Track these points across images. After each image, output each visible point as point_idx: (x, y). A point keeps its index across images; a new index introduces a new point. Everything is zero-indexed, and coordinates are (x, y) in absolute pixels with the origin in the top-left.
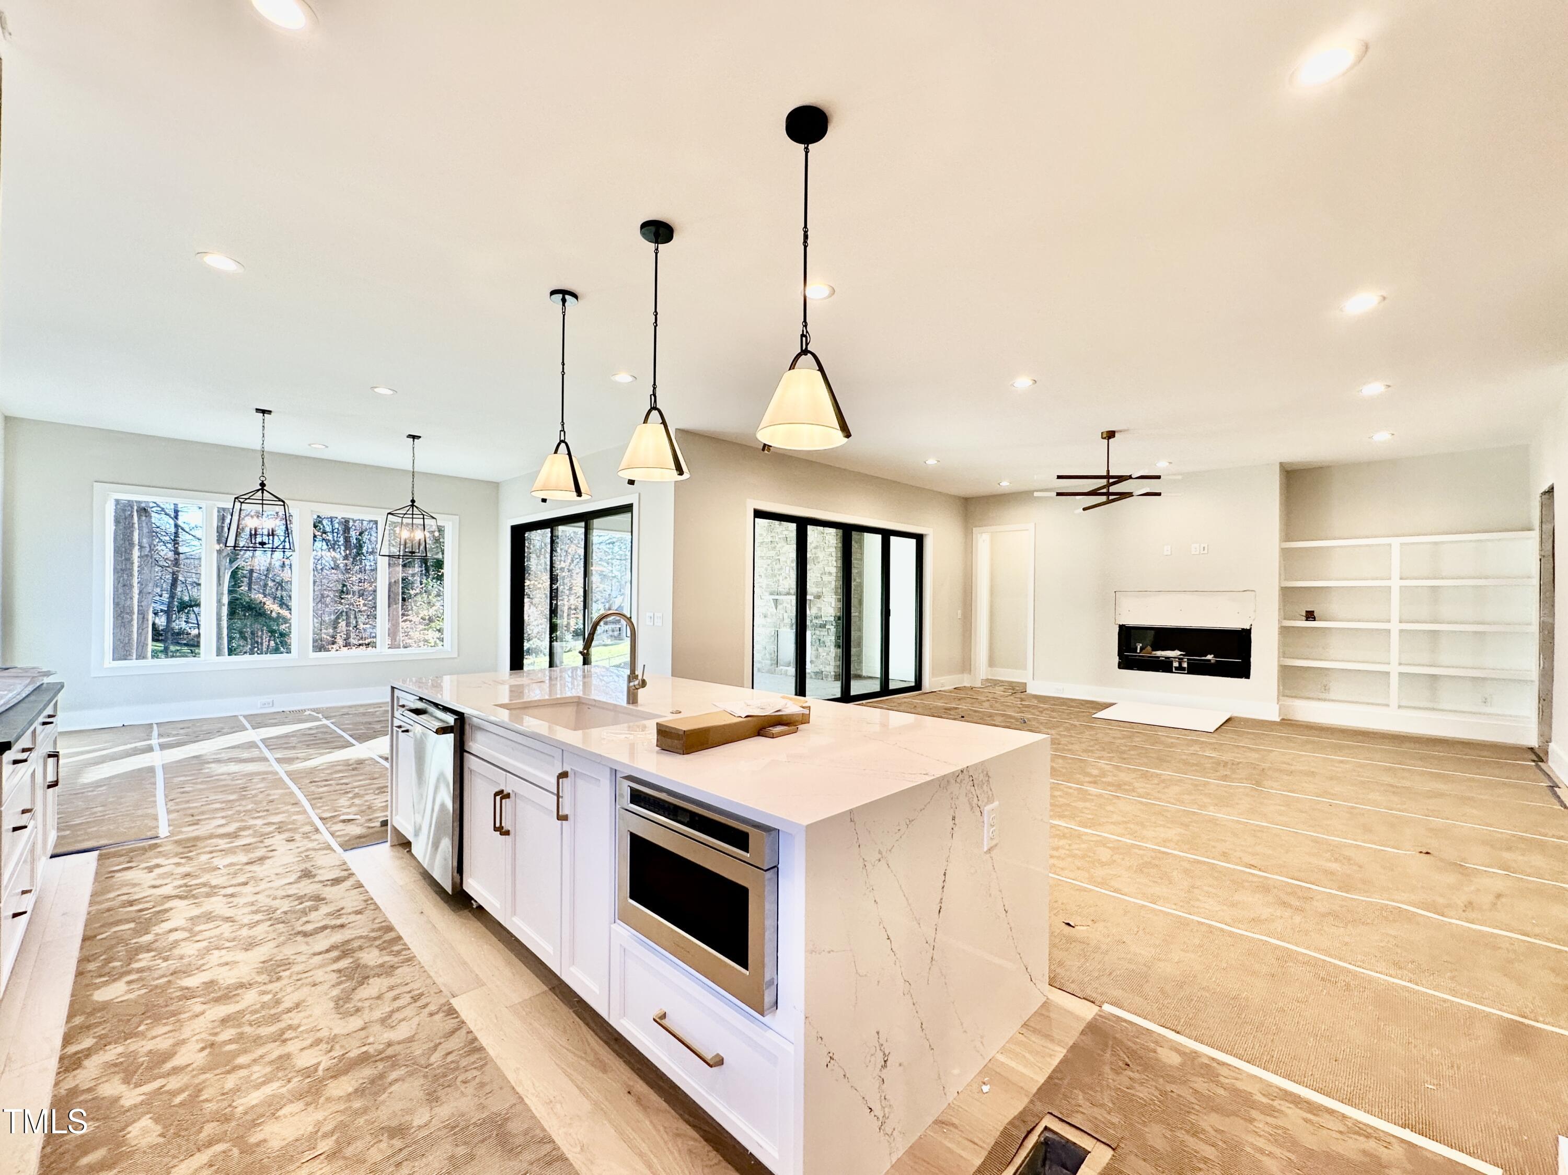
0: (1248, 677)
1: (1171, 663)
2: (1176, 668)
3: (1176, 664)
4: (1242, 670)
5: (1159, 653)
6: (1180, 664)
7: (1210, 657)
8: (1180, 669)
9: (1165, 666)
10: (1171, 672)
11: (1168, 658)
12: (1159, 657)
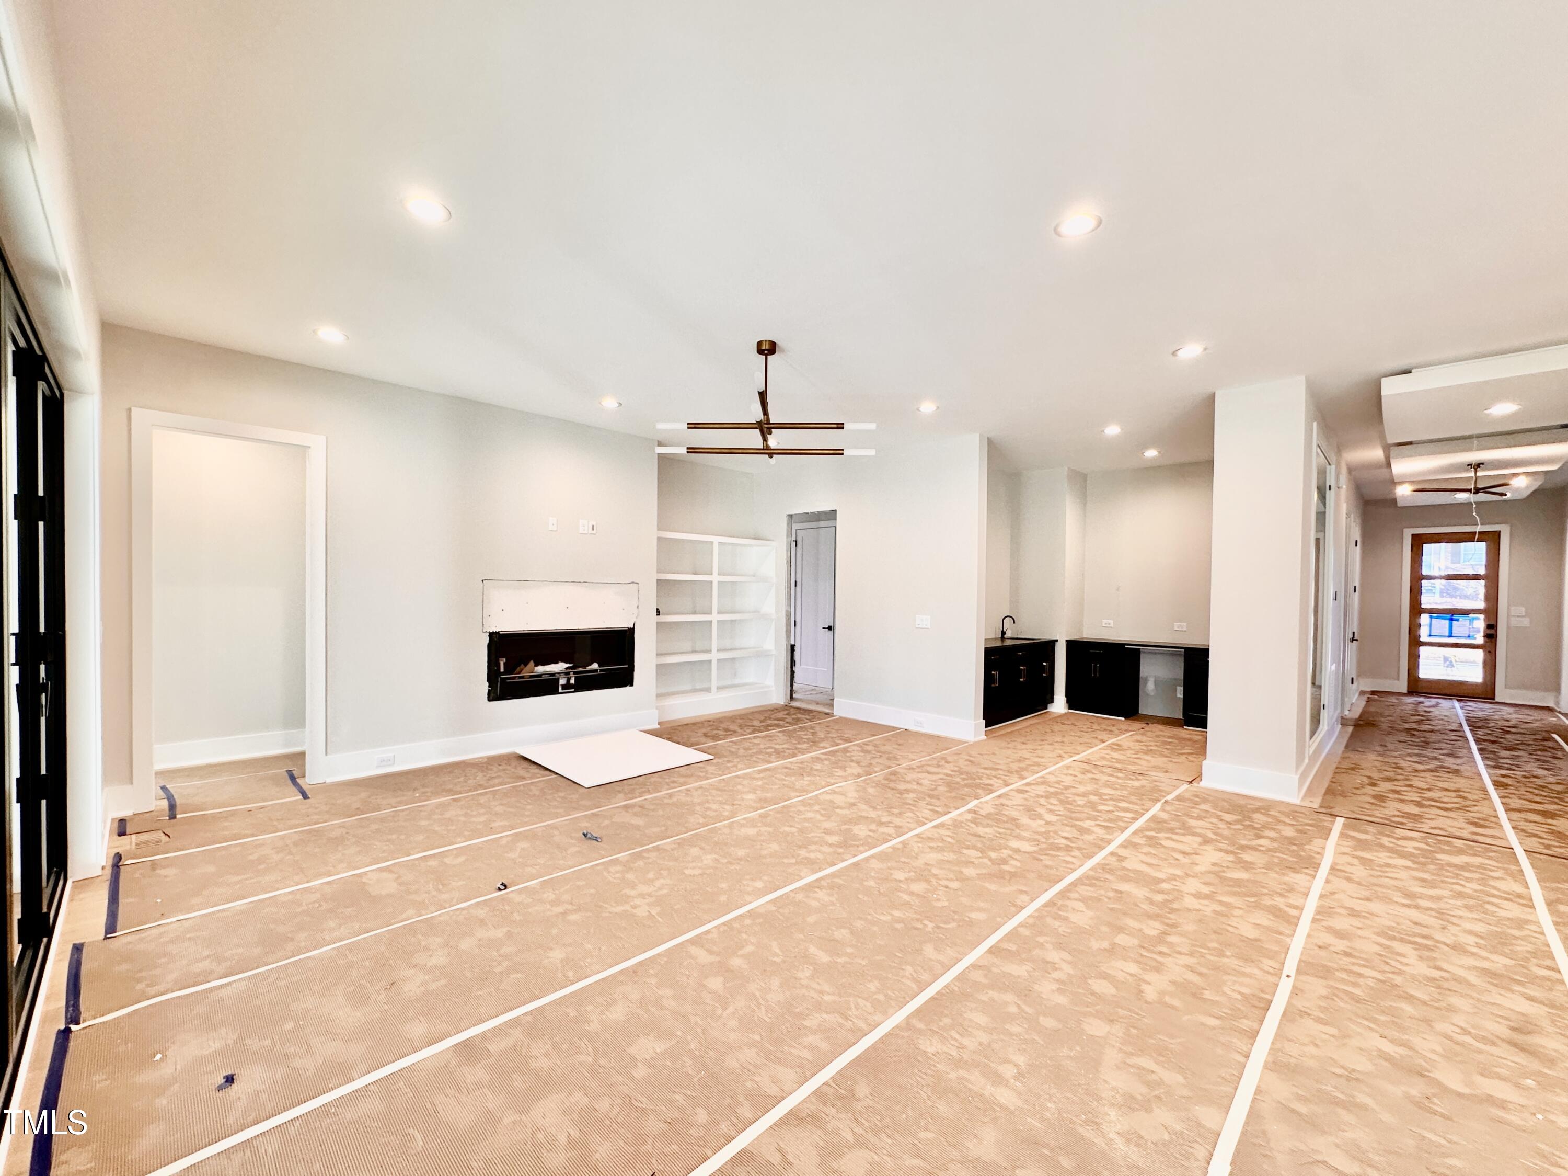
0: (632, 685)
1: (558, 680)
2: (564, 687)
3: (562, 681)
4: (624, 678)
5: (541, 669)
6: (569, 680)
7: (595, 666)
8: (567, 687)
9: (548, 687)
10: (557, 693)
11: (553, 674)
12: (540, 676)
